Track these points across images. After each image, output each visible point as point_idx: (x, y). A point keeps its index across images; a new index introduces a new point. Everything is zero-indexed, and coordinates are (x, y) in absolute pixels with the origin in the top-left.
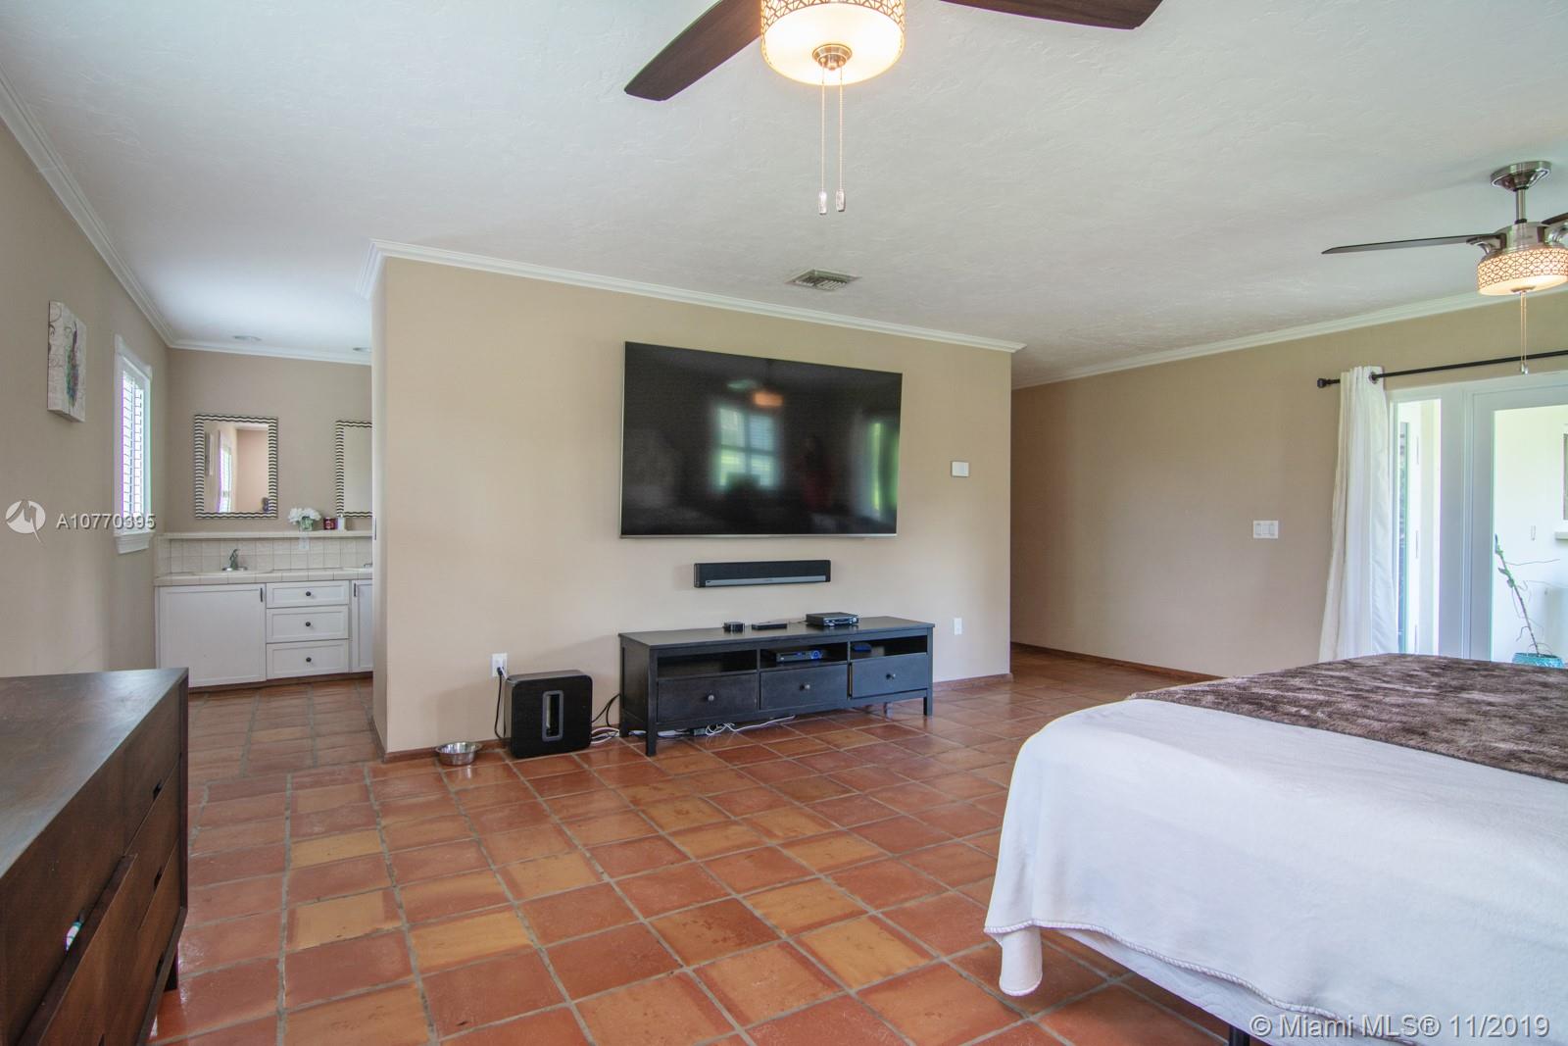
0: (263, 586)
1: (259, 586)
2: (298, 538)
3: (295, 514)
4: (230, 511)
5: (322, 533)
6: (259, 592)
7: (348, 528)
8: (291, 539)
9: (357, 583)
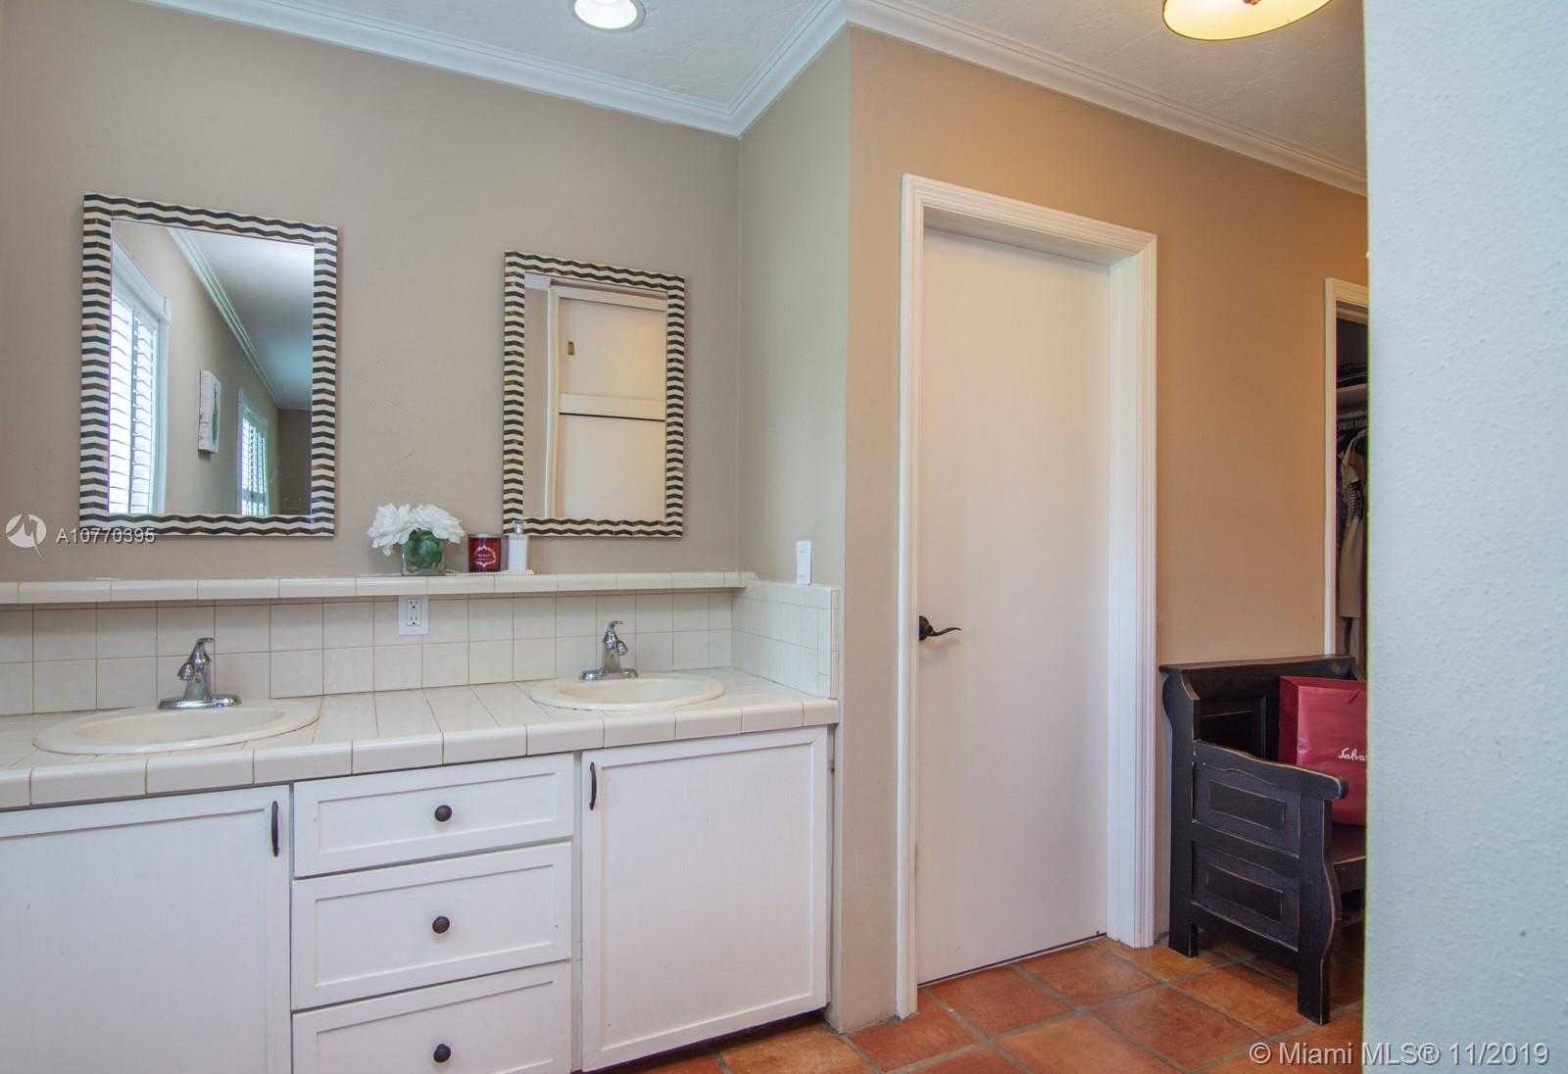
0: (281, 794)
1: (263, 798)
2: (395, 599)
3: (391, 524)
4: (162, 513)
5: (462, 582)
6: (265, 820)
7: (534, 564)
8: (374, 600)
9: (601, 759)
